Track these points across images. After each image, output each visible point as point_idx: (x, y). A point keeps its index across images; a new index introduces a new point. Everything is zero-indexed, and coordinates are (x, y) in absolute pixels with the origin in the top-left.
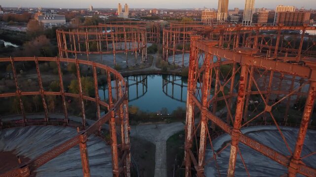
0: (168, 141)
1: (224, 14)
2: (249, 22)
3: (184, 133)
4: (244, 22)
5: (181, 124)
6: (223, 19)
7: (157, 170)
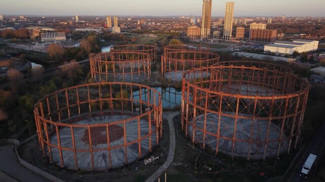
0: (173, 119)
1: (207, 30)
2: (229, 36)
3: (180, 115)
4: (225, 36)
5: (178, 112)
6: (206, 34)
7: (170, 128)
